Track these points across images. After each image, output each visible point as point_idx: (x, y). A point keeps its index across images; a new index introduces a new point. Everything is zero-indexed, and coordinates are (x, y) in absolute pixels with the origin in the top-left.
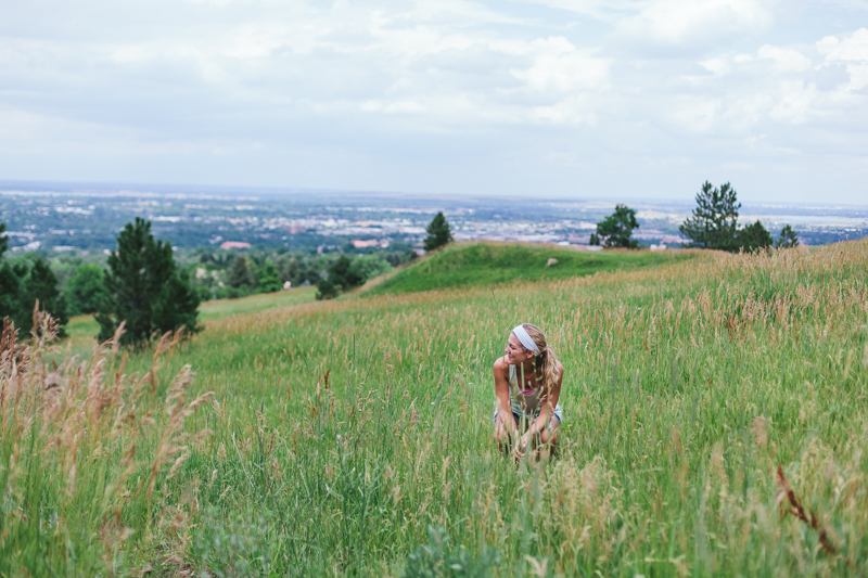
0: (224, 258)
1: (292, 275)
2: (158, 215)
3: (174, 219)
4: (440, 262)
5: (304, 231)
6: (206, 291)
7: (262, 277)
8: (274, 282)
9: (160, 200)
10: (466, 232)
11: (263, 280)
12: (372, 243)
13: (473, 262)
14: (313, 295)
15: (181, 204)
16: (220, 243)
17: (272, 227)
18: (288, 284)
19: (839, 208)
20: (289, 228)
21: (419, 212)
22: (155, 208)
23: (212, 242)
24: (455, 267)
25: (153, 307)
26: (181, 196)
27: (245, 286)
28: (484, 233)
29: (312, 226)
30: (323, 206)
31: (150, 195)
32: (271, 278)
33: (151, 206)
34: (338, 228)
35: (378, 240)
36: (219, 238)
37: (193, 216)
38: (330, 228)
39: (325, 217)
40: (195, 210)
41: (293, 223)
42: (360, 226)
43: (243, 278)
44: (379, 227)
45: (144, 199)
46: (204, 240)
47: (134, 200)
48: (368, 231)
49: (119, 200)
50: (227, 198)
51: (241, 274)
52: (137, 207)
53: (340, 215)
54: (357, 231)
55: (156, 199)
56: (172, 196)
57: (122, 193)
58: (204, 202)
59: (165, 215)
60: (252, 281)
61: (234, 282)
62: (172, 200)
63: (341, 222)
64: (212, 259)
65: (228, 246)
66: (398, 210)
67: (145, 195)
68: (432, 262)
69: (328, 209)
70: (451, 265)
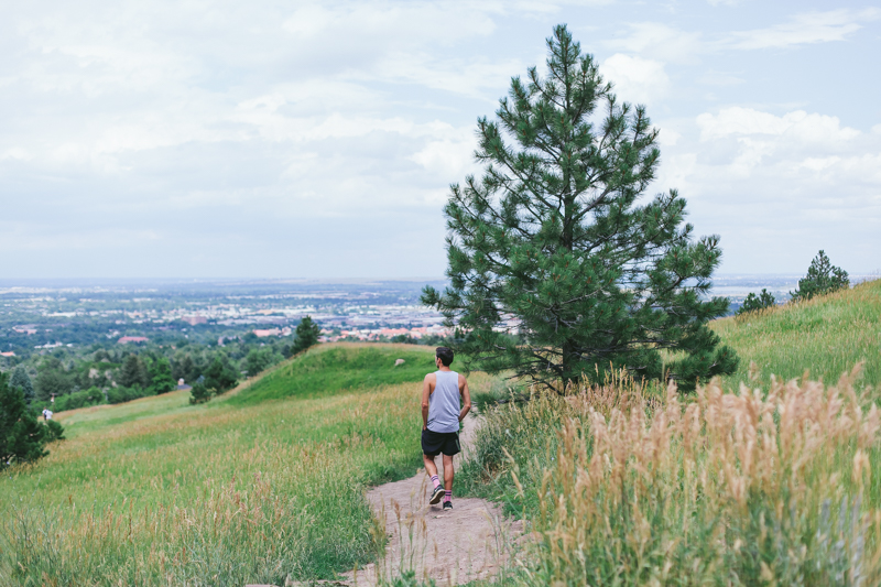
0: (120, 355)
1: (187, 371)
2: (52, 311)
3: (69, 315)
4: (301, 365)
5: (205, 322)
6: (98, 392)
7: (154, 375)
8: (166, 380)
9: (54, 296)
10: (370, 317)
11: (156, 378)
12: (275, 331)
13: (330, 364)
14: (188, 399)
15: (75, 299)
16: (117, 338)
17: (171, 319)
18: (182, 381)
19: (739, 278)
20: (189, 319)
21: (322, 297)
22: (49, 304)
23: (109, 337)
24: (314, 369)
25: (8, 439)
26: (75, 291)
27: (138, 385)
28: (388, 316)
29: (213, 316)
30: (224, 295)
31: (43, 290)
32: (164, 376)
33: (45, 301)
34: (240, 318)
35: (280, 328)
36: (116, 333)
37: (89, 310)
38: (231, 317)
39: (226, 306)
40: (92, 304)
41: (193, 315)
42: (262, 315)
43: (135, 378)
44: (282, 314)
45: (37, 295)
46: (100, 336)
47: (27, 295)
48: (270, 319)
49: (12, 296)
50: (124, 291)
51: (133, 373)
52: (31, 303)
53: (243, 303)
54: (259, 319)
55: (50, 295)
56: (68, 290)
57: (14, 290)
58: (101, 296)
59: (60, 312)
60: (145, 380)
61: (127, 381)
62: (65, 295)
63: (243, 311)
64: (108, 356)
65: (124, 341)
66: (301, 296)
67: (38, 291)
68: (294, 365)
69: (230, 297)
70: (310, 368)
